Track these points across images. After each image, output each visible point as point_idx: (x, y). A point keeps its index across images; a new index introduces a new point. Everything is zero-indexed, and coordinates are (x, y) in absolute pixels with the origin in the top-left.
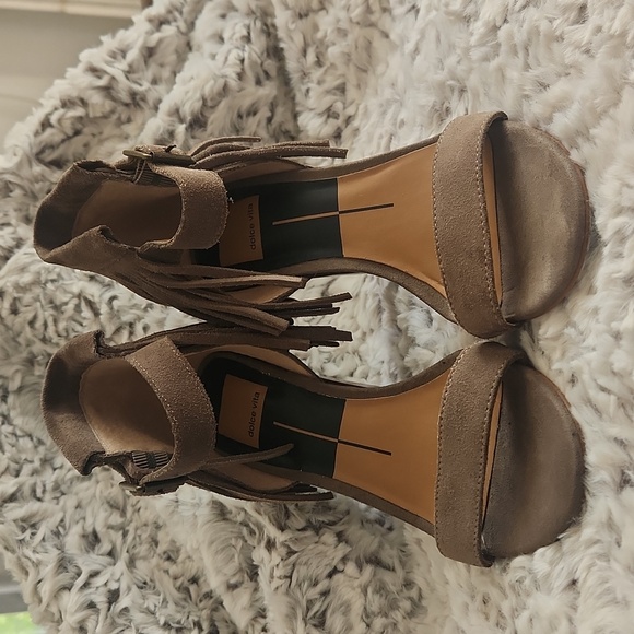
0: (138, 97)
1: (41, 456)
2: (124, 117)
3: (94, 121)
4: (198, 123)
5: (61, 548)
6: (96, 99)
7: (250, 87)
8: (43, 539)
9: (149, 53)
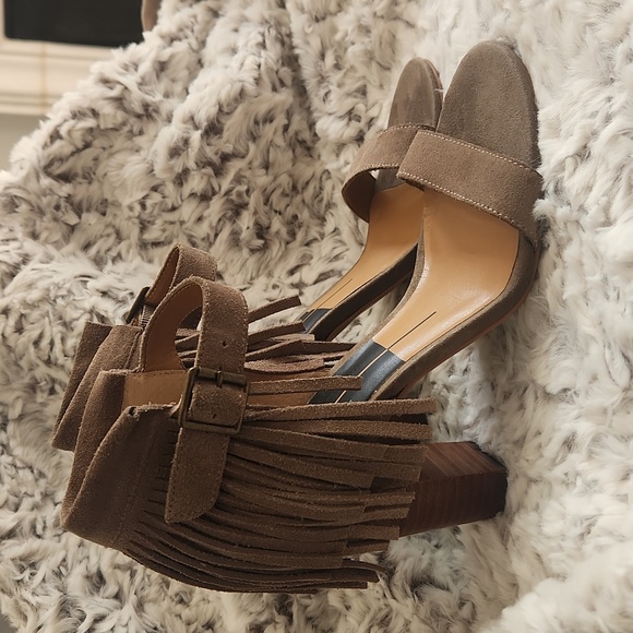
0: (150, 109)
1: (42, 490)
2: (136, 129)
3: (105, 132)
4: (213, 129)
5: (63, 590)
6: (107, 109)
7: (267, 93)
8: (44, 580)
9: (162, 67)
